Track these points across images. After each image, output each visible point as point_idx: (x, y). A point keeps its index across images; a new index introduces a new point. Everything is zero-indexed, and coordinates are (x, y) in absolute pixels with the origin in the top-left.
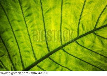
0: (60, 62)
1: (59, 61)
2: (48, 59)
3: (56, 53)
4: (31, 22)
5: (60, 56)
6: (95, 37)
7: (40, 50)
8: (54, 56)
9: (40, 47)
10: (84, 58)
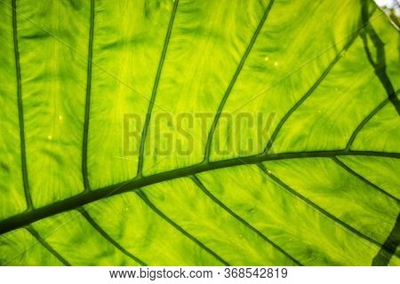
0: (121, 236)
1: (117, 232)
2: (75, 213)
3: (111, 198)
4: (38, 61)
5: (124, 215)
6: (264, 181)
7: (54, 174)
8: (101, 208)
9: (54, 163)
10: (215, 241)
